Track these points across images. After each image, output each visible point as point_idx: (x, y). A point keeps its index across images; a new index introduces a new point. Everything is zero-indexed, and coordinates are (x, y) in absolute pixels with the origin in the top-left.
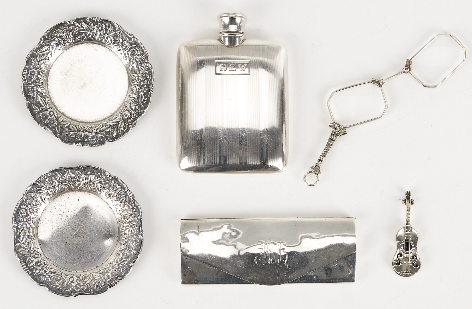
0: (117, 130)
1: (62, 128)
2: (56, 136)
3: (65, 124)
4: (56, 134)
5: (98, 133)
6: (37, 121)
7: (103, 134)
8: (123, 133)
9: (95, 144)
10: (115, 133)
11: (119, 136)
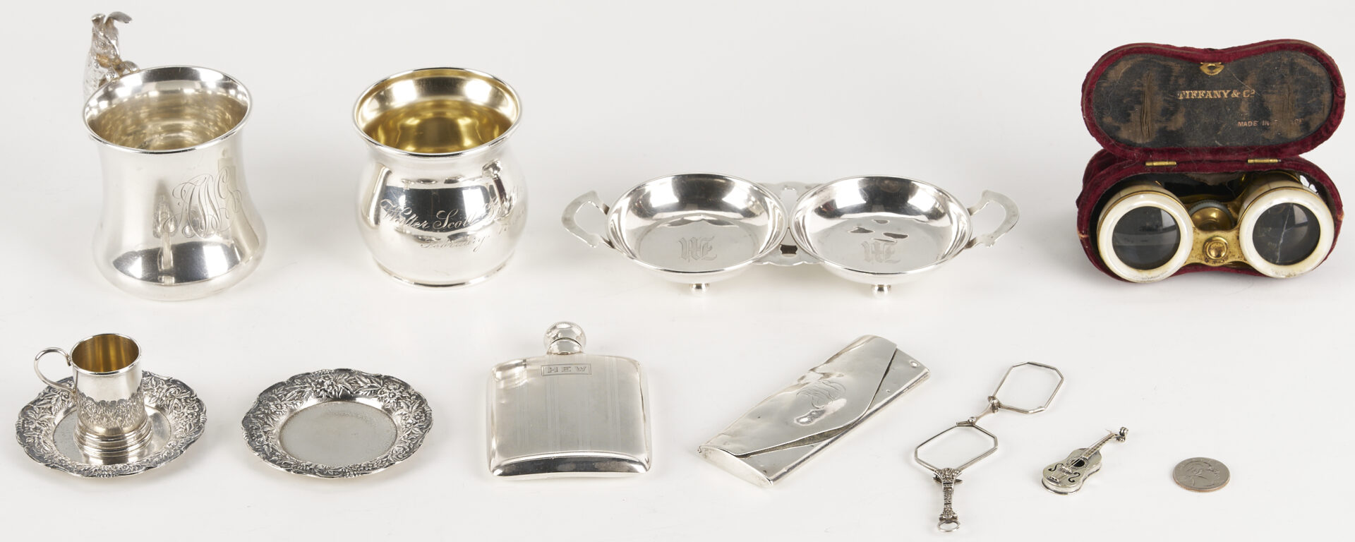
2: (248, 413)
3: (268, 421)
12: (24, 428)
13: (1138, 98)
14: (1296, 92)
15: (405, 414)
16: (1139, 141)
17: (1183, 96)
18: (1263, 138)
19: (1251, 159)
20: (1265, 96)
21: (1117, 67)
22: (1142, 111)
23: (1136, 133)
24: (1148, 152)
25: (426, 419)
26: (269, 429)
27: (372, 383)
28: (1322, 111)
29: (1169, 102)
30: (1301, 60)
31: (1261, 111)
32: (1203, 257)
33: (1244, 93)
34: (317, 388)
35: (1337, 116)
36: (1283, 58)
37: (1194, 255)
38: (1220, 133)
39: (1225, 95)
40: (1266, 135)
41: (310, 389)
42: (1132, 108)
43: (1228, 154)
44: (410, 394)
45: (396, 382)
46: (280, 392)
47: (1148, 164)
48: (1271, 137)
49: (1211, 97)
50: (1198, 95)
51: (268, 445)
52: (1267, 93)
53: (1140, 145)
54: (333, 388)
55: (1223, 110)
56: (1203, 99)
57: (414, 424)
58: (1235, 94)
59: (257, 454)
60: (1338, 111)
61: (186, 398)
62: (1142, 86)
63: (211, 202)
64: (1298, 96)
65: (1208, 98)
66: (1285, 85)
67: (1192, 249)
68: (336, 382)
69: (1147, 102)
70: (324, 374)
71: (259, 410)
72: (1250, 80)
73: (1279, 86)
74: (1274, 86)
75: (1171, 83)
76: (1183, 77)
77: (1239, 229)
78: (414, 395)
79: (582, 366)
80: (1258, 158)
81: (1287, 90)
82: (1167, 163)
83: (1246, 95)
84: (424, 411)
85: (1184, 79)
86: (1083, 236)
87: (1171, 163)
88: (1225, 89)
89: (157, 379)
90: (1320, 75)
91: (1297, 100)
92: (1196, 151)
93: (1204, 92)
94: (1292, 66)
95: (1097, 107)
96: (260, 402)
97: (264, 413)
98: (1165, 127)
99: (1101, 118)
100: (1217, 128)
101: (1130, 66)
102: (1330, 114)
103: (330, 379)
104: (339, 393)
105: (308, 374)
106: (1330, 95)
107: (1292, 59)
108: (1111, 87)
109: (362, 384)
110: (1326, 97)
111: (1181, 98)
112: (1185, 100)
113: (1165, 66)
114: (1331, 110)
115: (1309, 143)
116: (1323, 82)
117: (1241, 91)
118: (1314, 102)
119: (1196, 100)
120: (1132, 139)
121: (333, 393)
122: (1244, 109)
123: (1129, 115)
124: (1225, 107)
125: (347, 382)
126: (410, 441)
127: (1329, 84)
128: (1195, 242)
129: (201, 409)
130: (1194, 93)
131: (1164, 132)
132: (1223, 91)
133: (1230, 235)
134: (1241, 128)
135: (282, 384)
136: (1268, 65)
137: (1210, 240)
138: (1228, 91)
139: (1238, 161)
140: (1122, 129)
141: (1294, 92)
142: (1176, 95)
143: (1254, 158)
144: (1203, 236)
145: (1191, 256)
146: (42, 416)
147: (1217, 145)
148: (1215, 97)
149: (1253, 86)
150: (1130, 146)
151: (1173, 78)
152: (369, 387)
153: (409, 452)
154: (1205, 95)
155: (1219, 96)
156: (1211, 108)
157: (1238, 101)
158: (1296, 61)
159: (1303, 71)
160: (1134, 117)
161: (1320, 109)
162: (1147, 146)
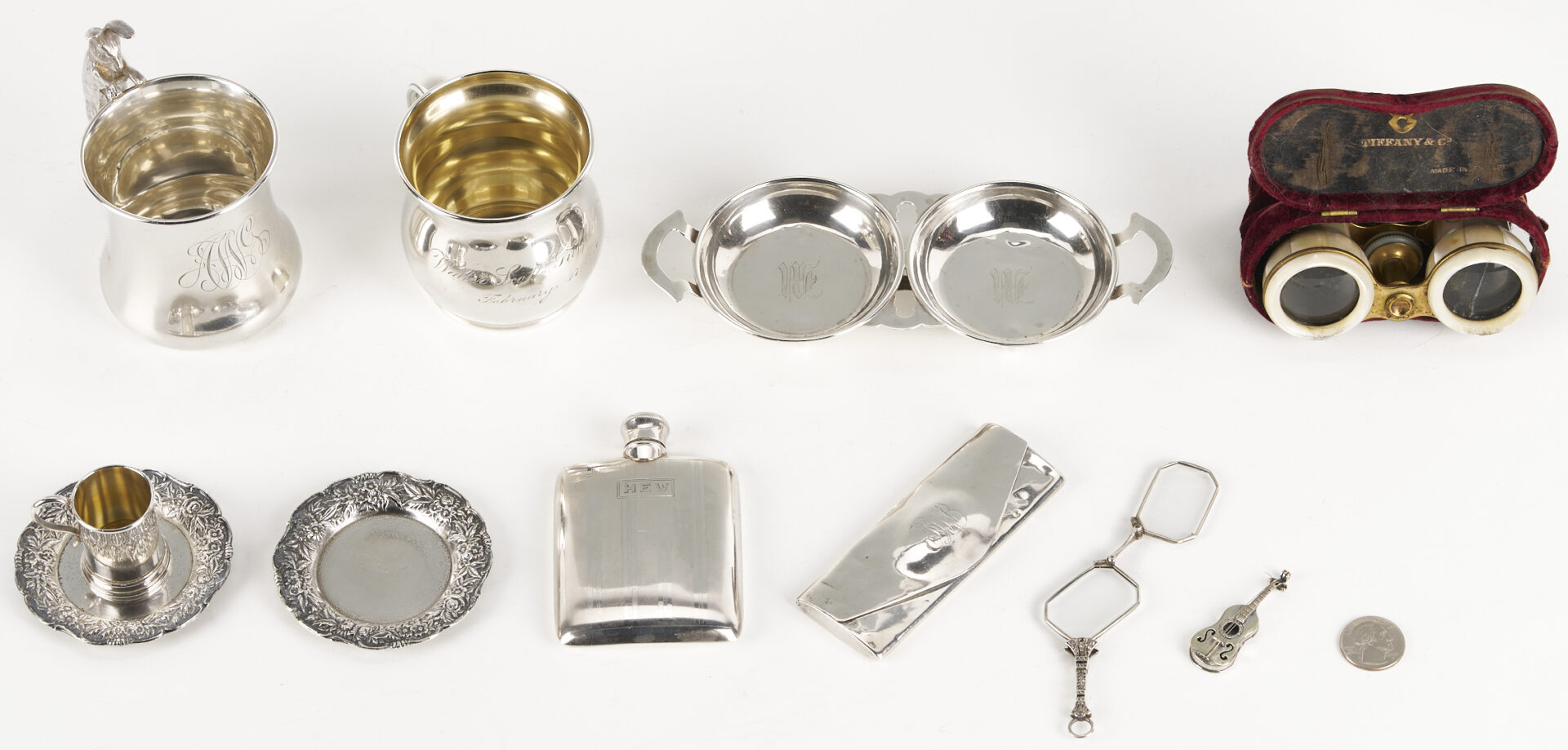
0: (318, 619)
1: (297, 549)
2: (280, 543)
3: (304, 552)
4: (283, 541)
5: (304, 597)
6: (296, 512)
7: (304, 604)
8: (316, 628)
9: (284, 597)
10: (312, 617)
11: (309, 623)
12: (24, 564)
13: (1316, 146)
14: (1500, 139)
15: (461, 543)
16: (1315, 188)
17: (1368, 144)
18: (1460, 184)
19: (1444, 207)
20: (1463, 144)
21: (1292, 117)
22: (1319, 160)
23: (1313, 179)
24: (1326, 200)
25: (484, 554)
26: (304, 566)
27: (423, 493)
28: (1529, 157)
29: (1351, 150)
30: (1507, 107)
31: (1457, 157)
32: (1384, 312)
33: (1439, 141)
34: (360, 500)
35: (1547, 165)
36: (1486, 106)
37: (1374, 311)
38: (1409, 180)
39: (1417, 143)
40: (1464, 181)
41: (352, 502)
42: (1308, 156)
43: (1418, 204)
44: (466, 512)
45: (450, 493)
46: (317, 508)
47: (1324, 214)
48: (1469, 183)
49: (1400, 145)
50: (1385, 142)
51: (303, 594)
52: (1466, 141)
53: (1316, 192)
54: (378, 499)
55: (1414, 157)
56: (1391, 147)
57: (471, 561)
58: (1429, 142)
59: (290, 610)
60: (1549, 160)
61: (210, 516)
62: (1320, 134)
63: (233, 253)
64: (1503, 143)
65: (1397, 146)
66: (1487, 133)
67: (1373, 305)
68: (381, 491)
69: (1326, 150)
70: (367, 479)
71: (294, 538)
72: (1446, 129)
73: (1480, 134)
74: (1474, 134)
75: (1354, 131)
76: (1368, 126)
77: (1428, 285)
78: (471, 515)
79: (664, 483)
80: (1453, 206)
81: (1490, 137)
82: (1346, 213)
83: (1442, 143)
84: (481, 542)
85: (1370, 128)
86: (1247, 286)
87: (1351, 213)
88: (1418, 138)
89: (176, 486)
90: (1529, 123)
91: (1502, 148)
92: (1381, 198)
93: (1393, 140)
94: (1497, 115)
95: (1267, 156)
96: (293, 525)
97: (298, 542)
98: (1346, 173)
99: (1270, 166)
100: (1406, 175)
101: (1306, 115)
102: (1538, 161)
103: (374, 487)
104: (385, 506)
105: (349, 479)
106: (1540, 142)
107: (1498, 107)
108: (1284, 136)
109: (411, 495)
110: (1536, 144)
111: (1366, 145)
112: (1370, 148)
113: (1347, 115)
114: (1540, 158)
115: (1513, 191)
116: (1532, 129)
117: (1435, 138)
118: (1520, 149)
119: (1382, 148)
120: (1306, 185)
121: (379, 505)
122: (1438, 156)
123: (1304, 162)
124: (1416, 155)
125: (394, 490)
126: (465, 590)
127: (1539, 131)
128: (1376, 298)
129: (227, 537)
130: (1381, 142)
131: (1344, 178)
132: (1415, 139)
133: (1417, 291)
134: (1434, 175)
135: (319, 495)
136: (1469, 113)
137: (1393, 296)
138: (1421, 139)
139: (1429, 210)
140: (1296, 176)
141: (1498, 140)
142: (1359, 143)
143: (1447, 208)
144: (1385, 292)
145: (1371, 311)
146: (44, 544)
147: (1406, 193)
148: (1406, 145)
149: (1450, 135)
150: (1304, 194)
151: (1356, 127)
152: (419, 500)
153: (466, 605)
154: (1393, 143)
155: (1410, 144)
156: (1400, 156)
157: (1432, 149)
158: (1501, 109)
159: (1510, 119)
160: (1310, 164)
161: (1528, 155)
162: (1323, 193)
